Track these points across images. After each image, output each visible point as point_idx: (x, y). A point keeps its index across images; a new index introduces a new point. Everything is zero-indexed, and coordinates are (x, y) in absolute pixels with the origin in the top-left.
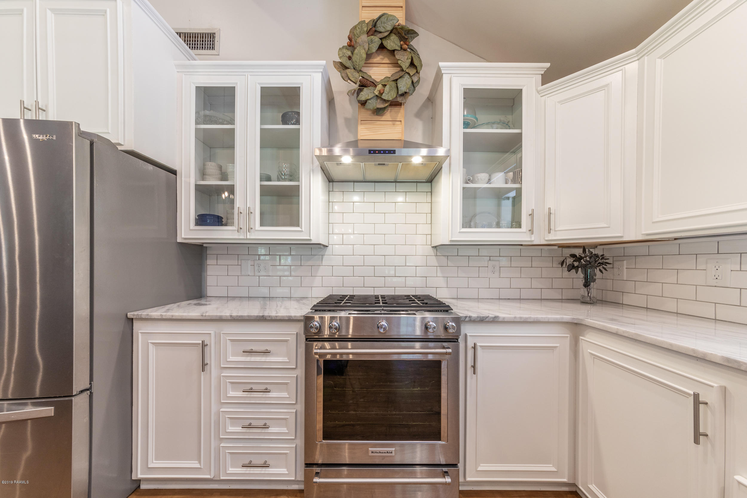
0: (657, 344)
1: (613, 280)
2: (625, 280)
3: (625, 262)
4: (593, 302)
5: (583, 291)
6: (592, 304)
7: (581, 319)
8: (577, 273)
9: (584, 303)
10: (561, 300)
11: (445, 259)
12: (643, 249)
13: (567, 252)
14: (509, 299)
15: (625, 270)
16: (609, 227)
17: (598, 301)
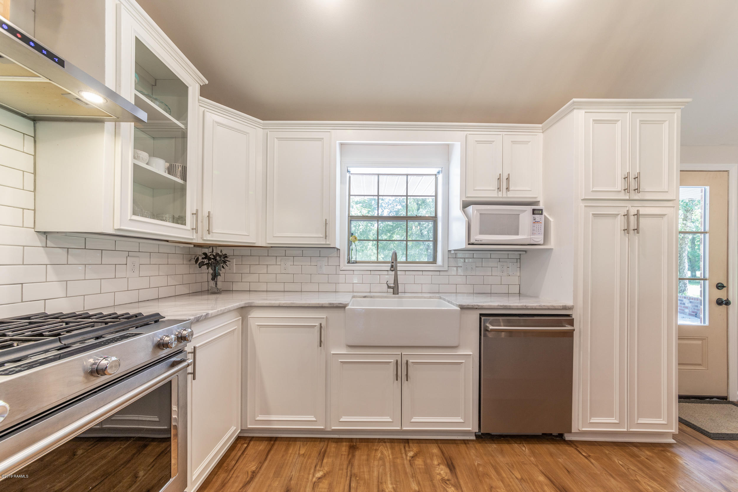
0: (302, 306)
1: (224, 273)
2: (235, 273)
3: (234, 259)
4: (220, 292)
5: (212, 284)
6: (219, 294)
7: (251, 303)
8: (208, 269)
9: (214, 293)
10: (189, 294)
11: (64, 252)
12: (247, 251)
13: (200, 252)
14: (148, 300)
15: (234, 265)
16: (249, 236)
17: (222, 291)
